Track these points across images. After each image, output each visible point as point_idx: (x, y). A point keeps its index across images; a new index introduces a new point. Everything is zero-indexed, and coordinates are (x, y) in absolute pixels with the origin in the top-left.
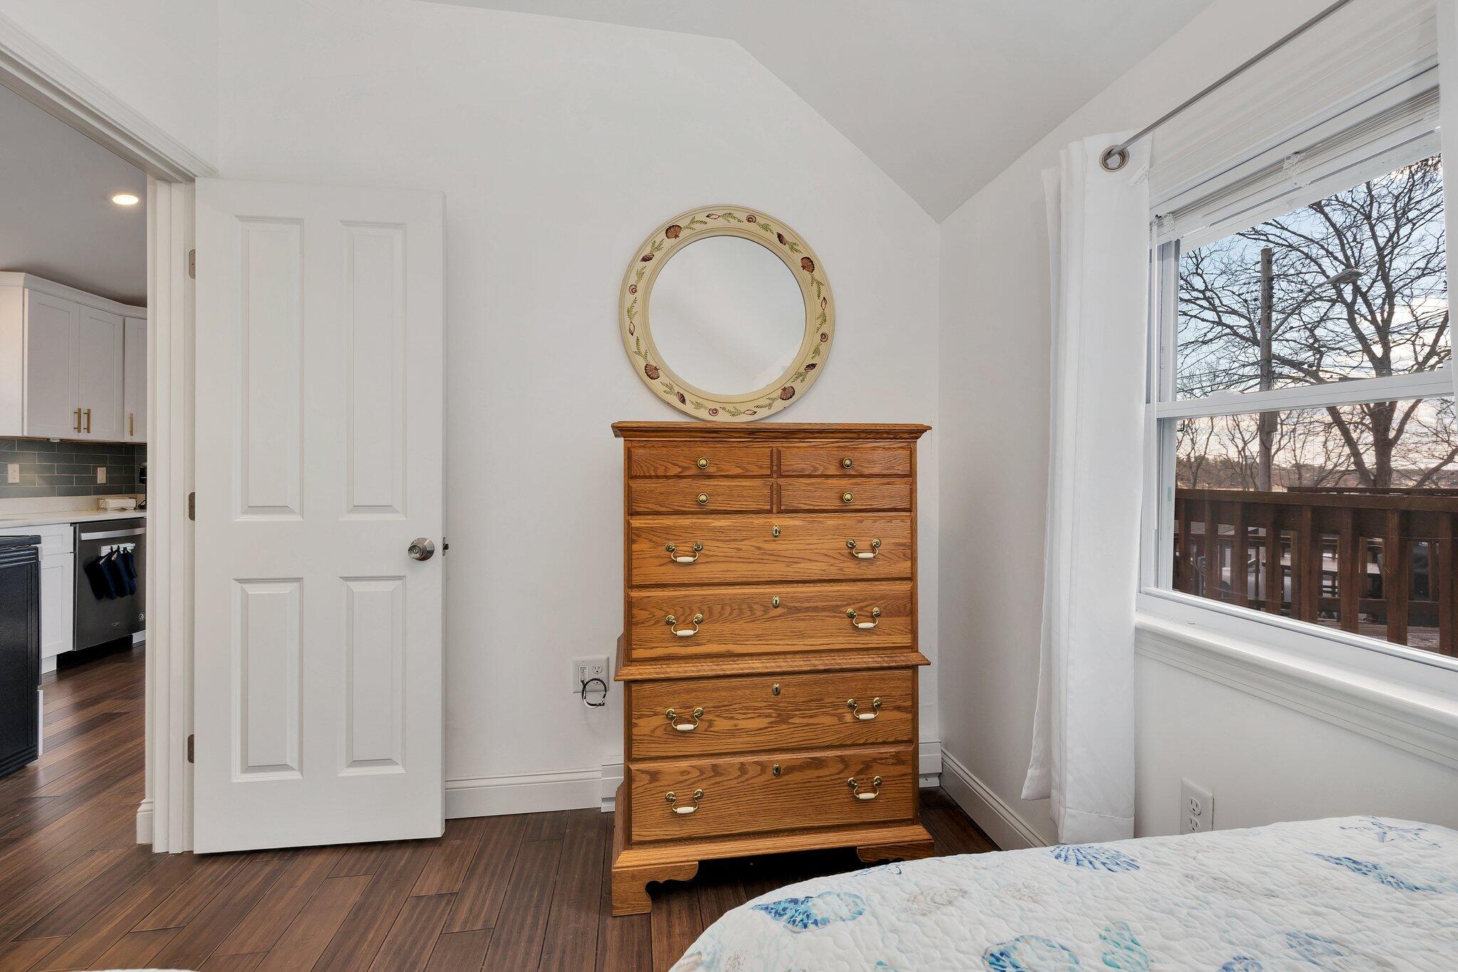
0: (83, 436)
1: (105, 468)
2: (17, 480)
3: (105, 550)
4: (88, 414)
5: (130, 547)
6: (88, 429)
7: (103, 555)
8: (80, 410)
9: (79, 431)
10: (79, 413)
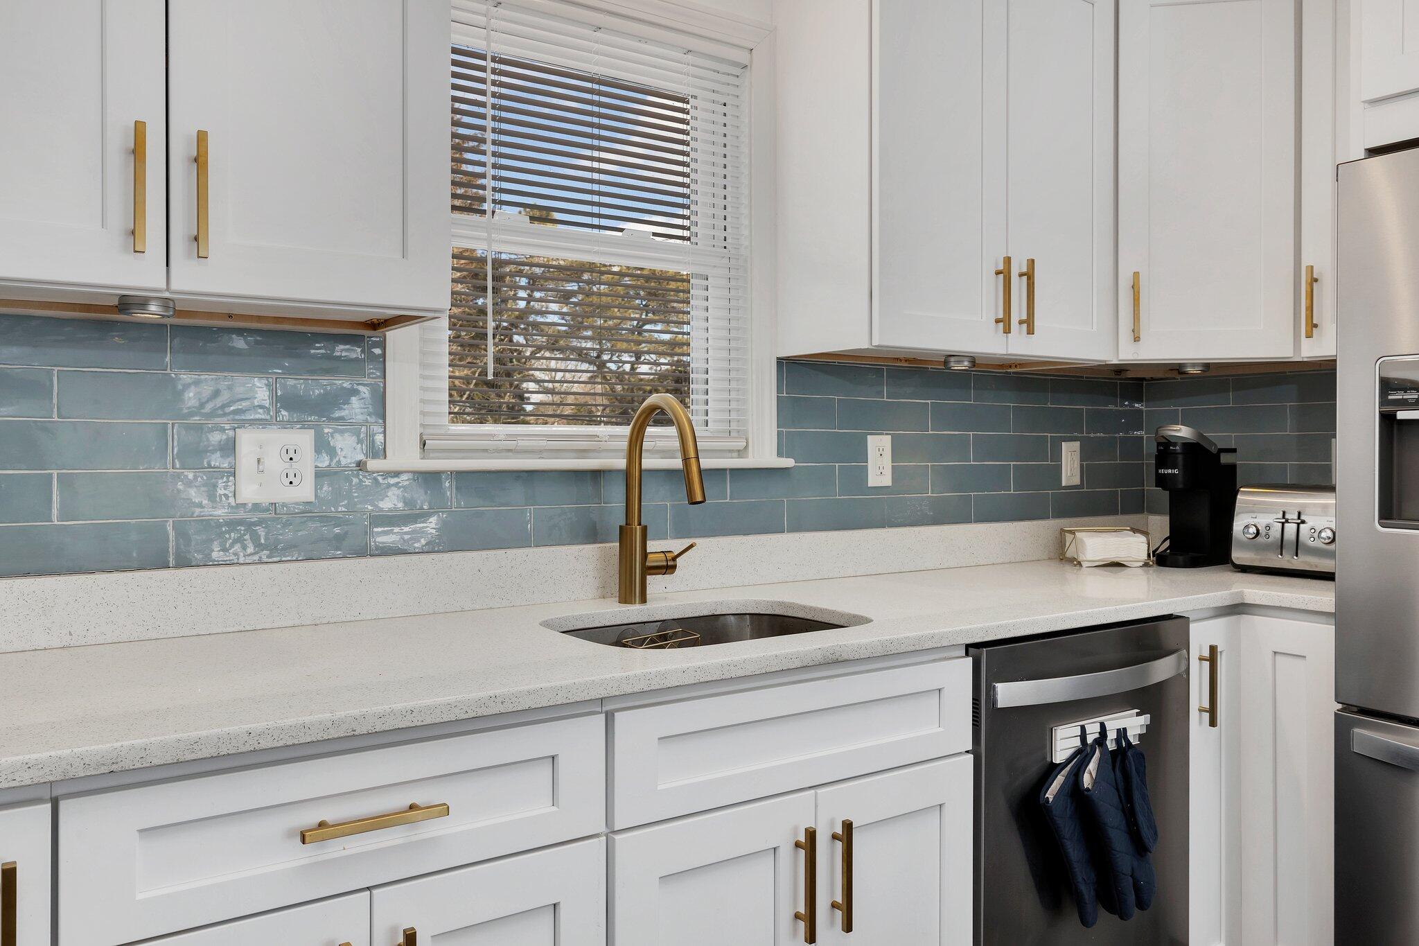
0: (1018, 346)
1: (1077, 444)
2: (887, 481)
3: (1064, 742)
4: (1029, 275)
5: (1134, 723)
6: (1029, 324)
7: (1059, 757)
8: (1008, 261)
9: (1007, 330)
10: (1004, 273)
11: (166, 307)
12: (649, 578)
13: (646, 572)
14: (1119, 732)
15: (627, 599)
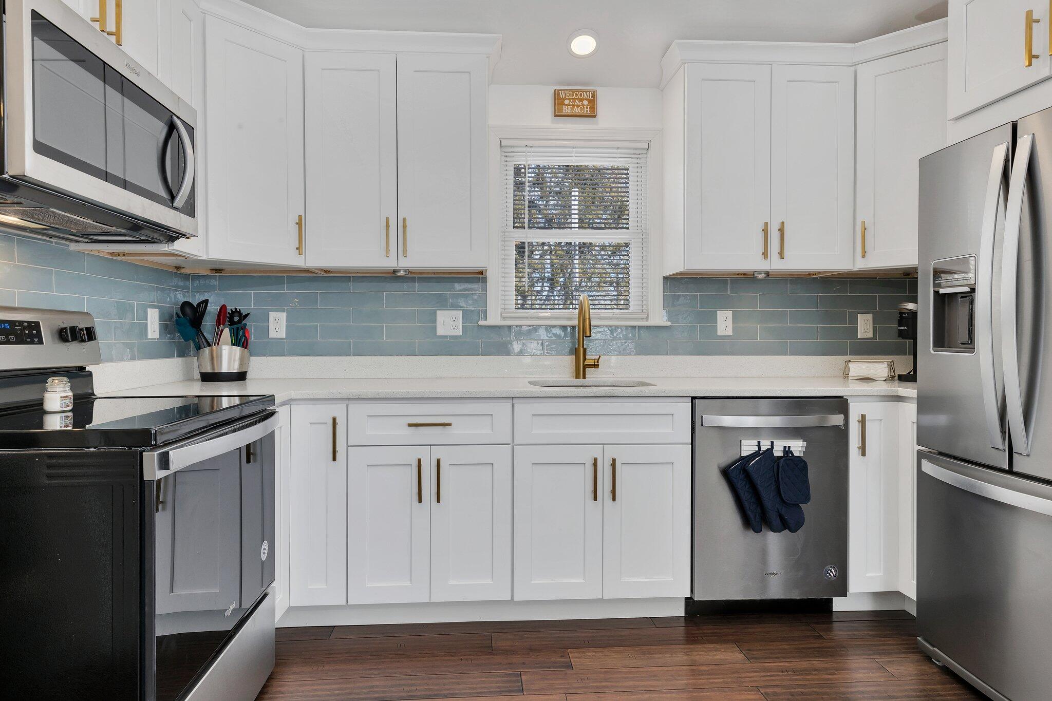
1: (867, 315)
3: (748, 448)
4: (781, 230)
5: (797, 445)
6: (781, 254)
7: (744, 455)
8: (767, 225)
9: (767, 258)
10: (764, 230)
11: (406, 272)
12: (587, 369)
13: (585, 367)
14: (785, 447)
15: (577, 377)
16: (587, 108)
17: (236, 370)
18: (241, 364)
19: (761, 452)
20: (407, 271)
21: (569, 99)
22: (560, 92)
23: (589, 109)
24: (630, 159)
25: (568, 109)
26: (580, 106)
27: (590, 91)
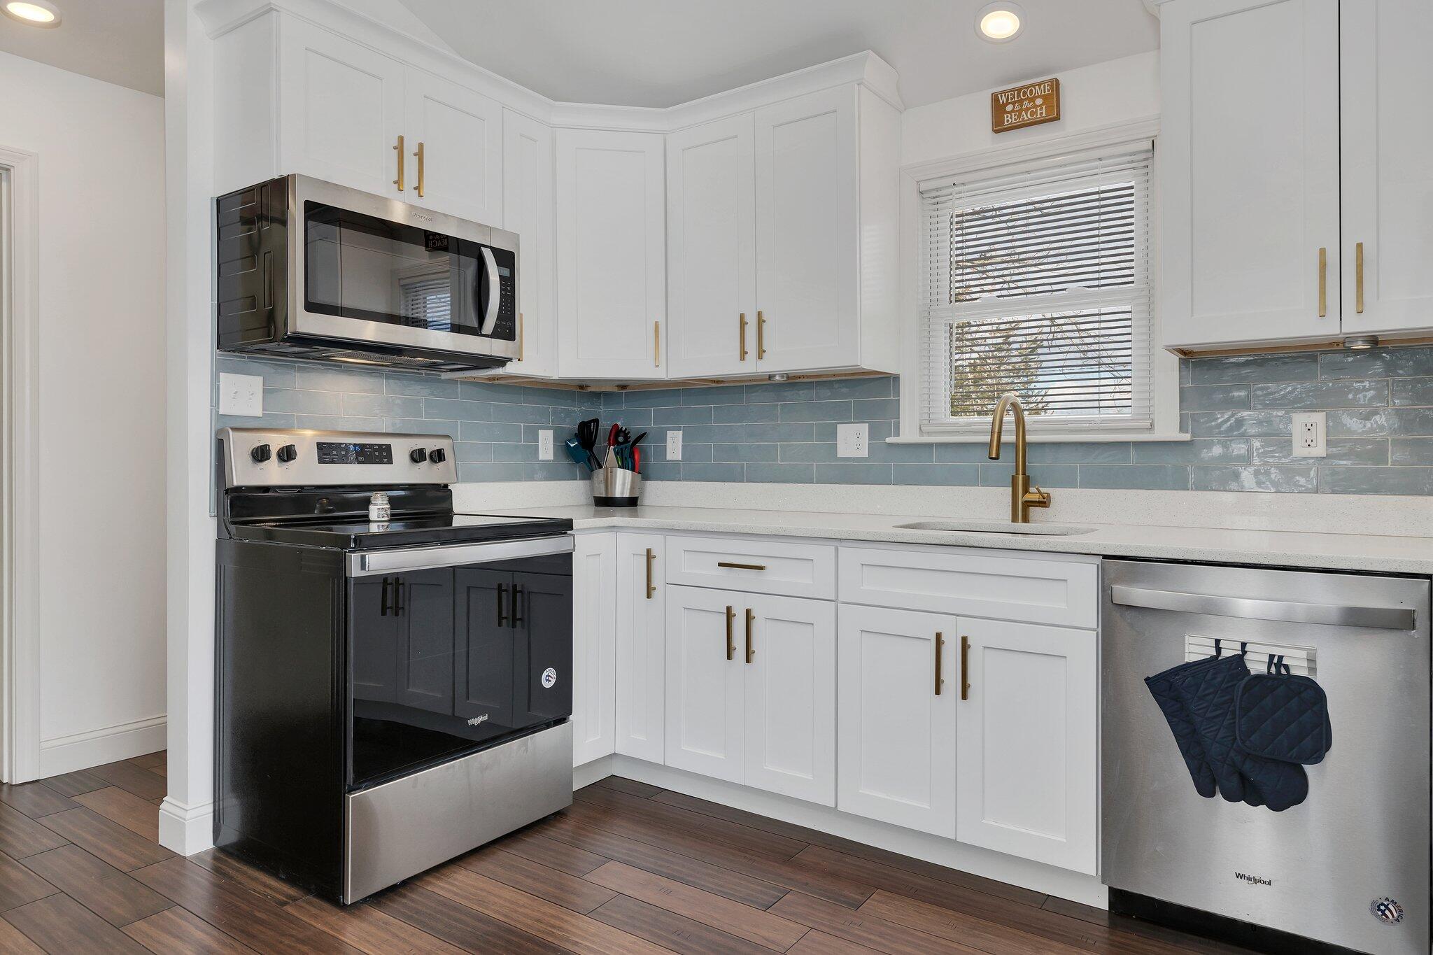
13: (1028, 504)
14: (1272, 657)
15: (1014, 519)
16: (1041, 109)
17: (627, 495)
18: (632, 488)
19: (1220, 658)
20: (785, 376)
21: (1013, 103)
22: (999, 96)
23: (1044, 111)
24: (1132, 171)
25: (1011, 118)
26: (1030, 108)
27: (1044, 82)
